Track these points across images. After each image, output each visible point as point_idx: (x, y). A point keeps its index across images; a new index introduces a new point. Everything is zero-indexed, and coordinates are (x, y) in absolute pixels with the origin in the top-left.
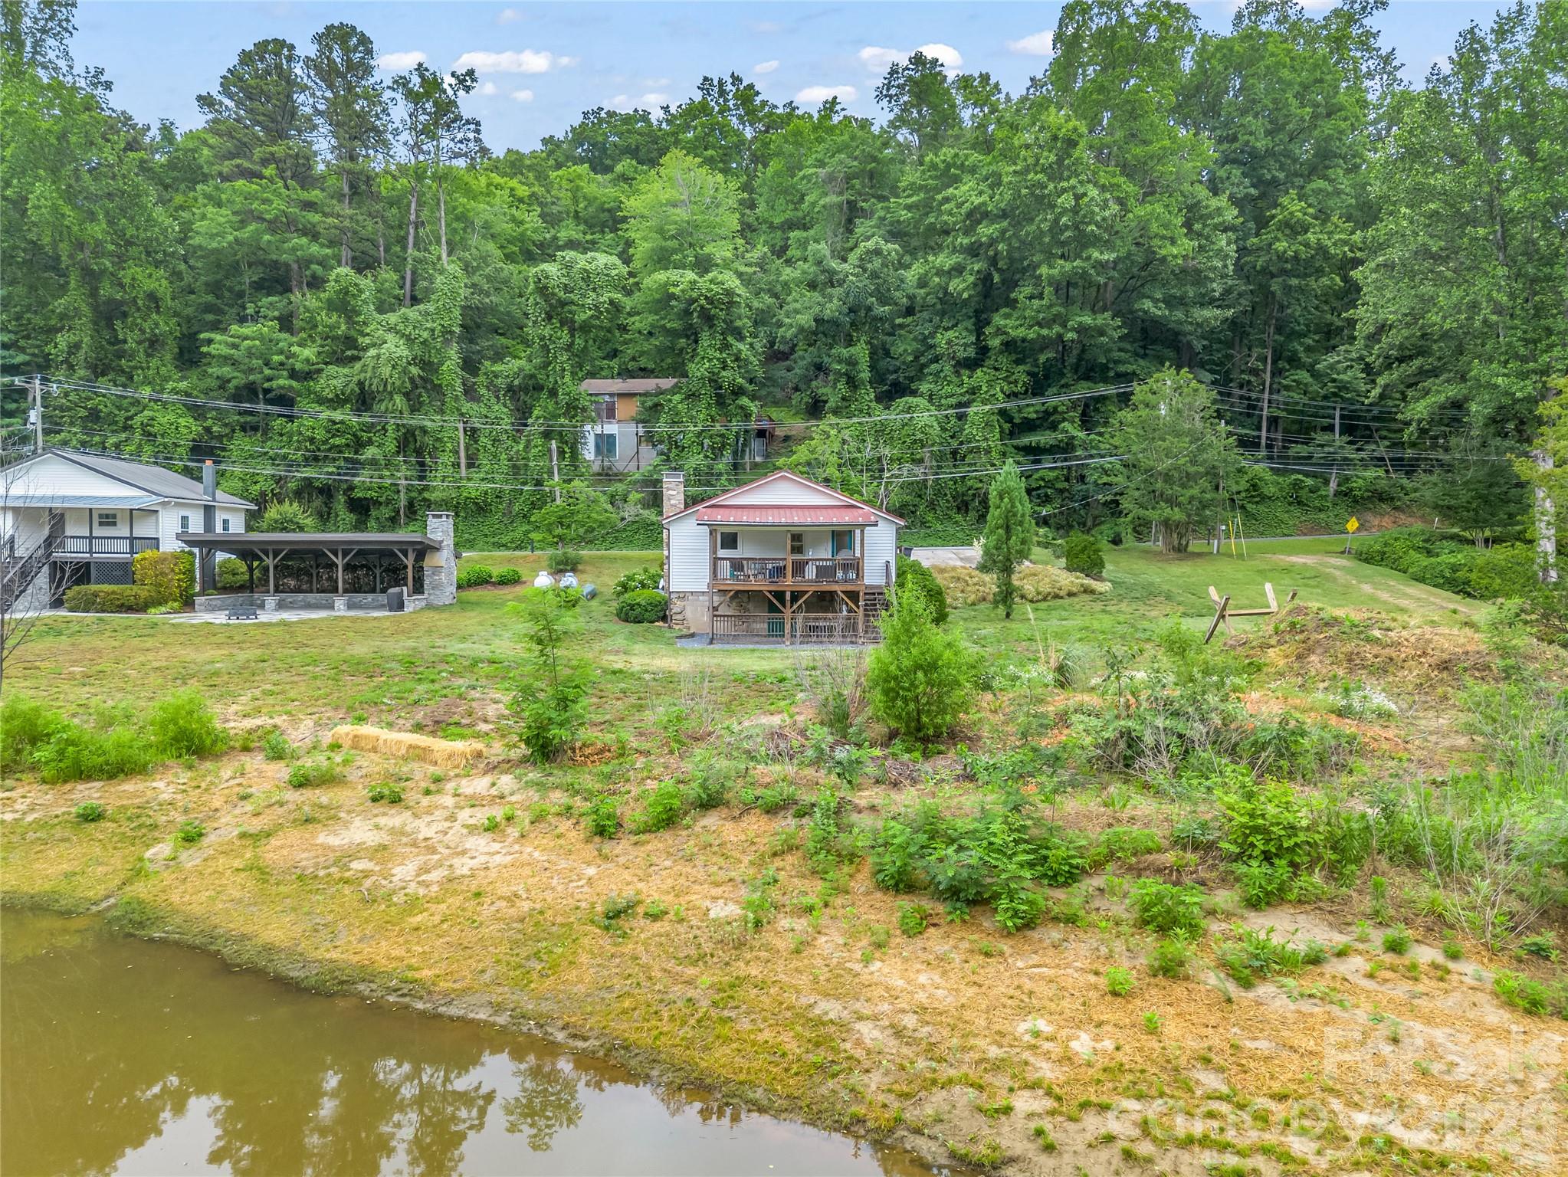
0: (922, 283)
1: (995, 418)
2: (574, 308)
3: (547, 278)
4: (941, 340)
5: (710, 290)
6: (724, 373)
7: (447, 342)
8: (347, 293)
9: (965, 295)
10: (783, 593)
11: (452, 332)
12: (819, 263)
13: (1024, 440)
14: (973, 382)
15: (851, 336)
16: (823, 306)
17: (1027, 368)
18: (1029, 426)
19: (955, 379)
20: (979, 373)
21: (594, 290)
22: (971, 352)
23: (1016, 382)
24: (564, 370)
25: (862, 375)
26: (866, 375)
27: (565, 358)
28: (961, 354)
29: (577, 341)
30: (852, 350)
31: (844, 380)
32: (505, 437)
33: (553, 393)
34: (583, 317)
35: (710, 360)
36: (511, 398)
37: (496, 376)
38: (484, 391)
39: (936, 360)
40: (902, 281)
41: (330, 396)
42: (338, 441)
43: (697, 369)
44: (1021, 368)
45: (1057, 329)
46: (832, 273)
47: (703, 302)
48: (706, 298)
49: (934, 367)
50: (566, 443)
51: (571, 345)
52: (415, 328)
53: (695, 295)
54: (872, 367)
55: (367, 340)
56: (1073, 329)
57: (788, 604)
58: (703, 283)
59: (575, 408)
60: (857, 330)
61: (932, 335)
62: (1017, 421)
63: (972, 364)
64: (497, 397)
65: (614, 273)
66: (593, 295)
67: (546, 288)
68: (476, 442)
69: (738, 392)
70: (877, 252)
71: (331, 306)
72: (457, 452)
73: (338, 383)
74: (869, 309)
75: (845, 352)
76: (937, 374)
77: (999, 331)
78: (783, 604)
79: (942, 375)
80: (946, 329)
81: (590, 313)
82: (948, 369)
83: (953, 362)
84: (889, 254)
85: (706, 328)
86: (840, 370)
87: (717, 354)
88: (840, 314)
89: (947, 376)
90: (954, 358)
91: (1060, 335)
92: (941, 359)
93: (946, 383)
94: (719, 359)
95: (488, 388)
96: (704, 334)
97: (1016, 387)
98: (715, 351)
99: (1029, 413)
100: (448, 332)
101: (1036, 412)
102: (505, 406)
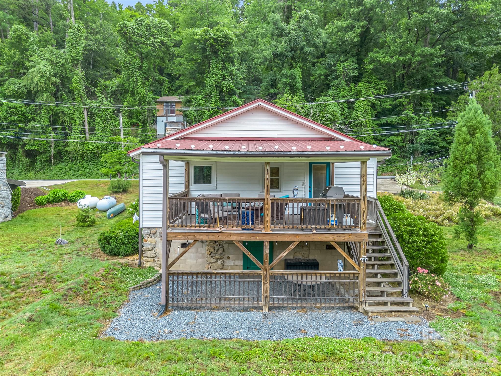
0: (330, 35)
1: (369, 108)
2: (142, 45)
3: (126, 27)
4: (340, 67)
5: (215, 35)
6: (224, 82)
7: (75, 65)
8: (20, 39)
9: (355, 40)
10: (261, 243)
11: (78, 60)
12: (275, 24)
13: (383, 120)
14: (358, 89)
15: (292, 64)
16: (277, 47)
17: (386, 81)
18: (385, 113)
19: (346, 88)
20: (360, 84)
21: (153, 36)
22: (356, 73)
23: (380, 89)
24: (137, 81)
25: (298, 85)
26: (300, 85)
27: (138, 73)
28: (351, 74)
29: (145, 64)
30: (293, 70)
31: (288, 87)
32: (109, 118)
33: (133, 94)
34: (146, 50)
35: (216, 75)
36: (114, 98)
37: (107, 87)
38: (99, 94)
39: (336, 78)
40: (319, 34)
41: (9, 94)
42: (13, 118)
43: (210, 81)
44: (382, 82)
45: (409, 55)
46: (282, 29)
47: (212, 41)
48: (213, 38)
49: (335, 82)
50: (140, 120)
51: (141, 68)
52: (57, 57)
53: (207, 37)
54: (303, 81)
55: (30, 64)
56: (419, 55)
57: (266, 259)
58: (212, 32)
59: (144, 102)
60: (295, 61)
61: (335, 65)
62: (379, 110)
63: (356, 80)
64: (107, 98)
65: (163, 26)
66: (152, 38)
67: (125, 33)
68: (94, 121)
69: (232, 93)
70: (306, 17)
71: (12, 45)
72: (84, 125)
73: (14, 87)
74: (302, 49)
75: (289, 72)
76: (337, 86)
77: (373, 60)
78: (260, 258)
79: (340, 86)
80: (342, 62)
81: (150, 48)
82: (343, 82)
83: (346, 79)
84: (313, 19)
85: (214, 58)
86: (286, 82)
87: (220, 72)
88: (286, 51)
89: (342, 86)
90: (346, 76)
91: (410, 59)
92: (339, 77)
93: (342, 90)
94: (221, 75)
95: (102, 93)
96: (213, 61)
97: (380, 91)
98: (219, 70)
99: (386, 106)
100: (74, 59)
101: (390, 105)
102: (110, 102)
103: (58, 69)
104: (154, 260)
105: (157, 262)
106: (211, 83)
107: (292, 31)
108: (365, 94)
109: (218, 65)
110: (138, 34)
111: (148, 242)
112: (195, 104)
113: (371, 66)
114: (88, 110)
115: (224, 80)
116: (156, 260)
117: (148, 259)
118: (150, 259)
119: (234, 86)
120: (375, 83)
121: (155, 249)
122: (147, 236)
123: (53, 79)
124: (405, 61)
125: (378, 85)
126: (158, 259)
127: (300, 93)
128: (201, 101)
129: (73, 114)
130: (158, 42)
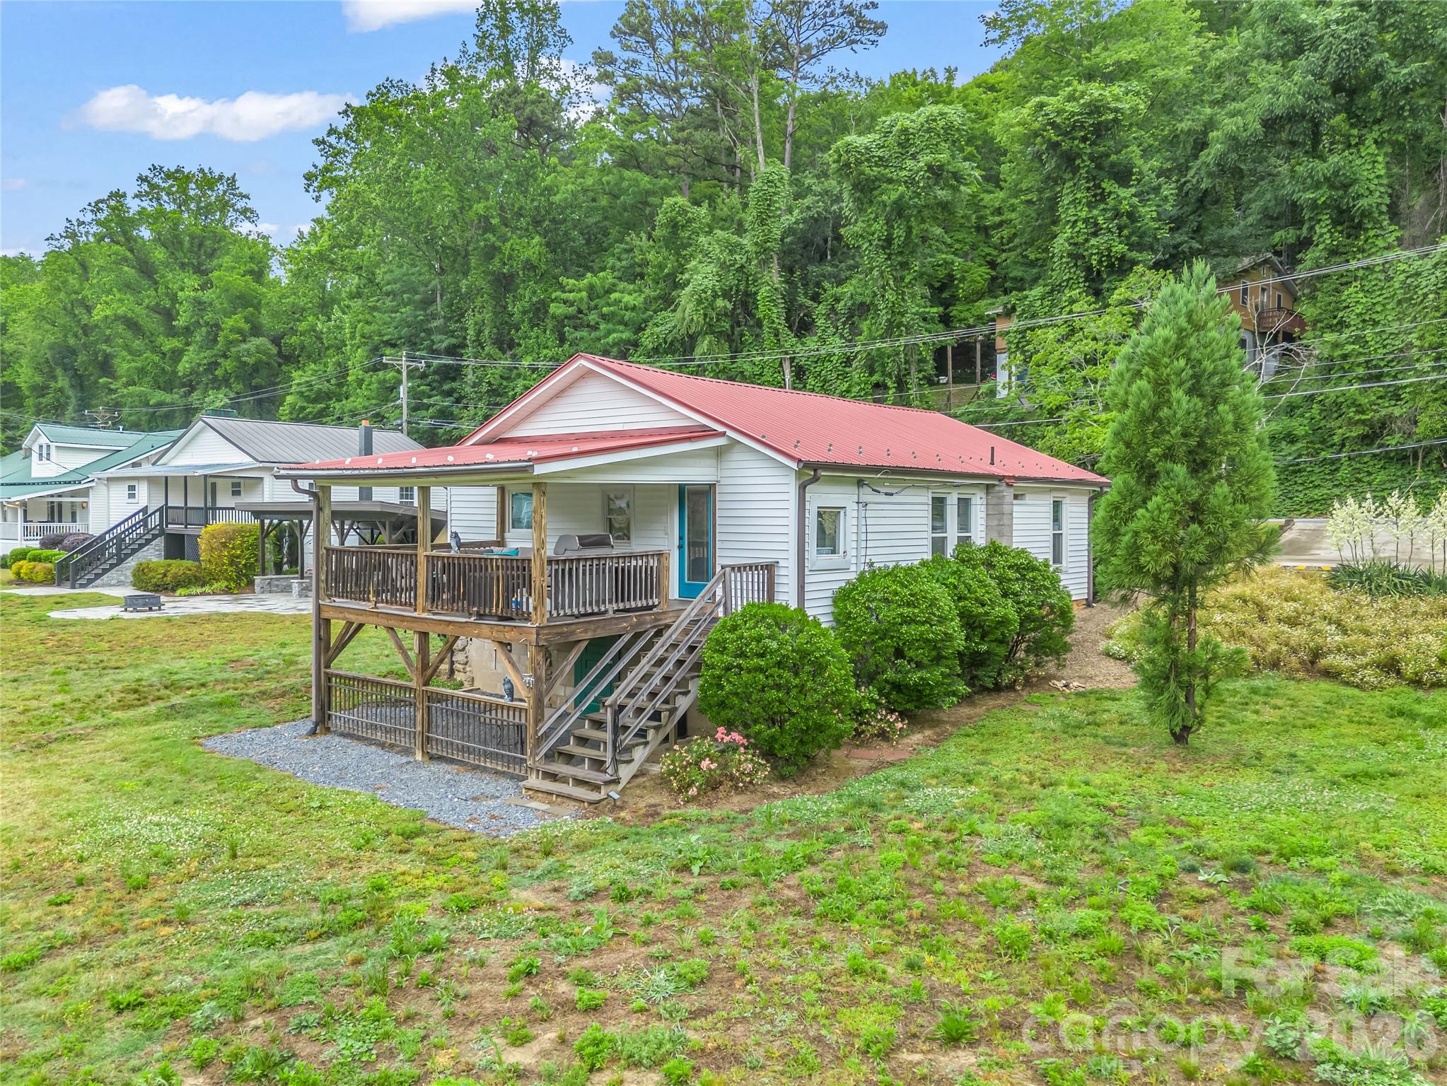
2: (886, 186)
5: (1061, 112)
6: (1094, 241)
7: (763, 264)
8: (675, 225)
24: (882, 276)
27: (882, 257)
29: (896, 232)
35: (1074, 224)
37: (838, 301)
38: (821, 321)
41: (653, 346)
48: (1055, 125)
51: (888, 242)
55: (686, 277)
64: (837, 328)
85: (1067, 176)
95: (828, 317)
96: (1066, 185)
100: (763, 251)
102: (842, 336)
103: (731, 280)
106: (1058, 250)
109: (1079, 195)
110: (881, 158)
114: (792, 360)
115: (1094, 234)
123: (720, 303)
128: (1038, 303)
129: (761, 375)
130: (921, 169)
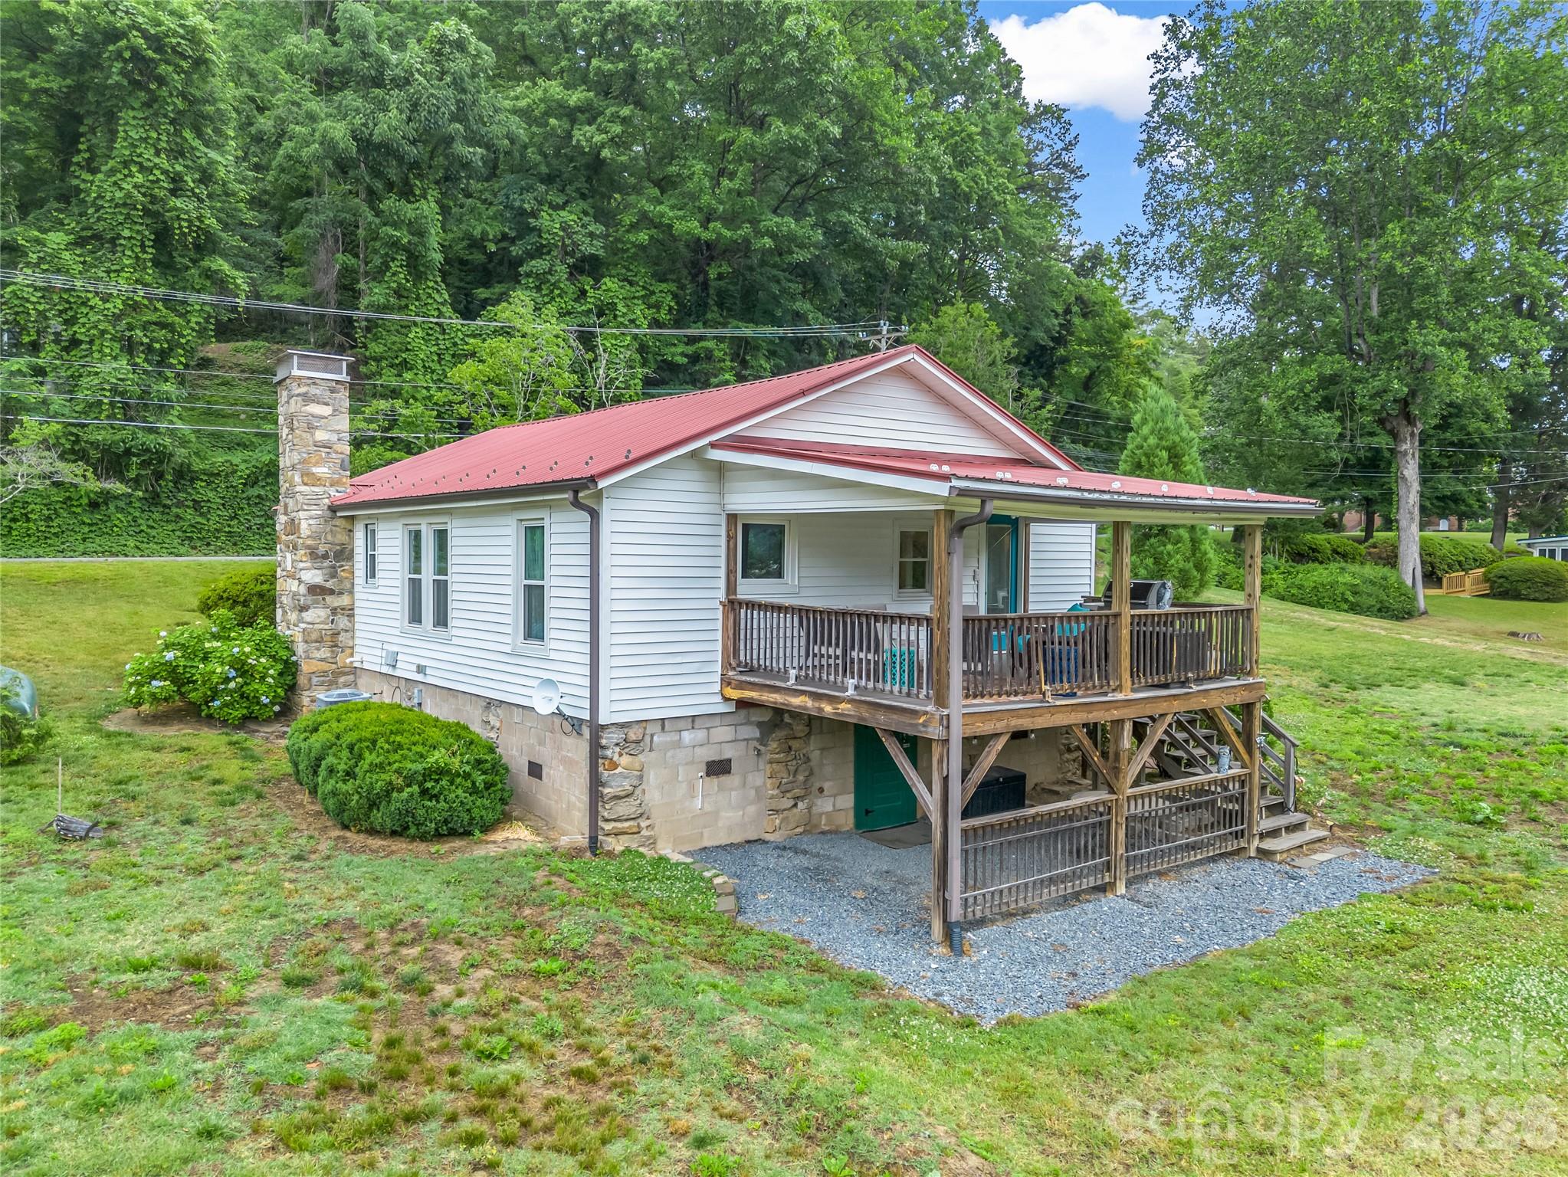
1: (637, 356)
4: (550, 222)
12: (359, 37)
14: (603, 297)
16: (367, 116)
17: (673, 287)
19: (571, 287)
20: (608, 282)
22: (599, 249)
23: (657, 306)
25: (432, 255)
26: (436, 257)
28: (586, 249)
31: (402, 257)
35: (146, 170)
39: (539, 252)
40: (495, 107)
44: (666, 286)
45: (746, 229)
46: (382, 62)
47: (138, 40)
49: (537, 265)
53: (115, 21)
54: (446, 245)
60: (421, 177)
61: (535, 213)
63: (596, 270)
70: (460, 45)
74: (449, 142)
75: (408, 210)
76: (542, 278)
77: (647, 221)
79: (551, 279)
80: (556, 207)
82: (561, 271)
83: (571, 261)
84: (478, 56)
85: (137, 104)
86: (399, 239)
87: (163, 161)
88: (403, 138)
89: (559, 281)
90: (572, 254)
91: (747, 241)
92: (549, 253)
93: (557, 292)
94: (165, 172)
96: (131, 113)
97: (658, 312)
98: (157, 153)
99: (673, 355)
101: (683, 354)
104: (639, 826)
105: (644, 833)
106: (119, 194)
107: (417, 76)
108: (624, 315)
109: (154, 135)
111: (619, 770)
112: (37, 265)
113: (643, 237)
115: (174, 192)
116: (643, 824)
117: (619, 825)
118: (626, 824)
119: (219, 220)
120: (644, 288)
121: (638, 791)
122: (617, 749)
124: (735, 241)
125: (653, 293)
126: (648, 822)
127: (436, 282)
128: (66, 255)
